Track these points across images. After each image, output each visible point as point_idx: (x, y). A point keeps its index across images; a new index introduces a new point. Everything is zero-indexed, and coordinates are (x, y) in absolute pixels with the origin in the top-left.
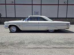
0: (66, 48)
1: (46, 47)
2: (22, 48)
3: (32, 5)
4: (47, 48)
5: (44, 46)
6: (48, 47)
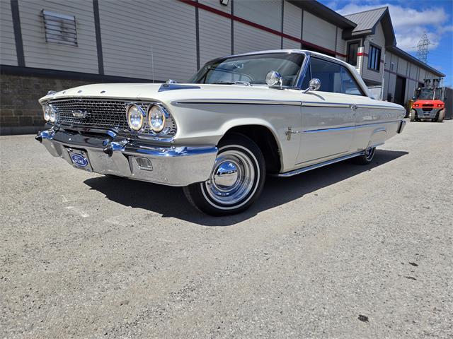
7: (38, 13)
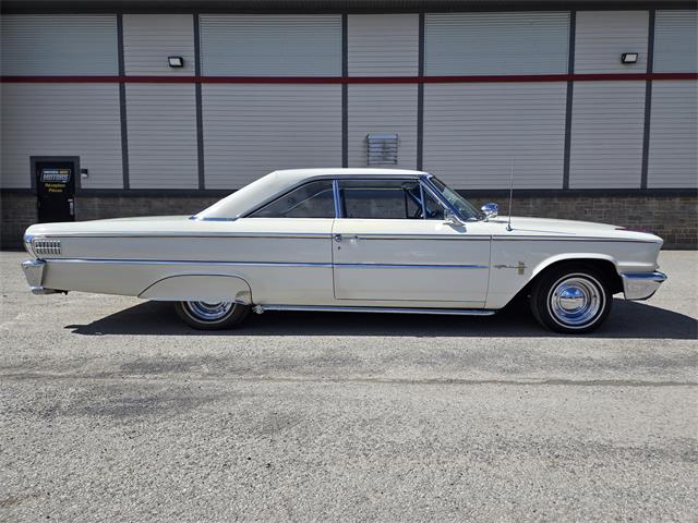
0: (628, 383)
1: (503, 377)
2: (358, 380)
3: (345, 80)
4: (512, 382)
5: (487, 376)
6: (513, 377)
7: (363, 139)
